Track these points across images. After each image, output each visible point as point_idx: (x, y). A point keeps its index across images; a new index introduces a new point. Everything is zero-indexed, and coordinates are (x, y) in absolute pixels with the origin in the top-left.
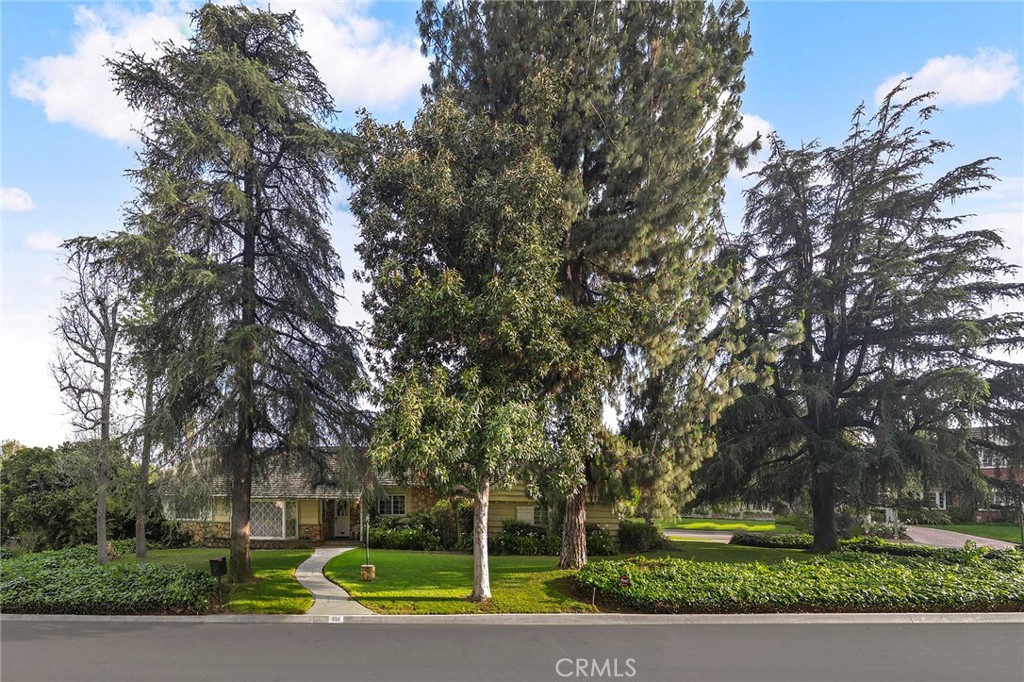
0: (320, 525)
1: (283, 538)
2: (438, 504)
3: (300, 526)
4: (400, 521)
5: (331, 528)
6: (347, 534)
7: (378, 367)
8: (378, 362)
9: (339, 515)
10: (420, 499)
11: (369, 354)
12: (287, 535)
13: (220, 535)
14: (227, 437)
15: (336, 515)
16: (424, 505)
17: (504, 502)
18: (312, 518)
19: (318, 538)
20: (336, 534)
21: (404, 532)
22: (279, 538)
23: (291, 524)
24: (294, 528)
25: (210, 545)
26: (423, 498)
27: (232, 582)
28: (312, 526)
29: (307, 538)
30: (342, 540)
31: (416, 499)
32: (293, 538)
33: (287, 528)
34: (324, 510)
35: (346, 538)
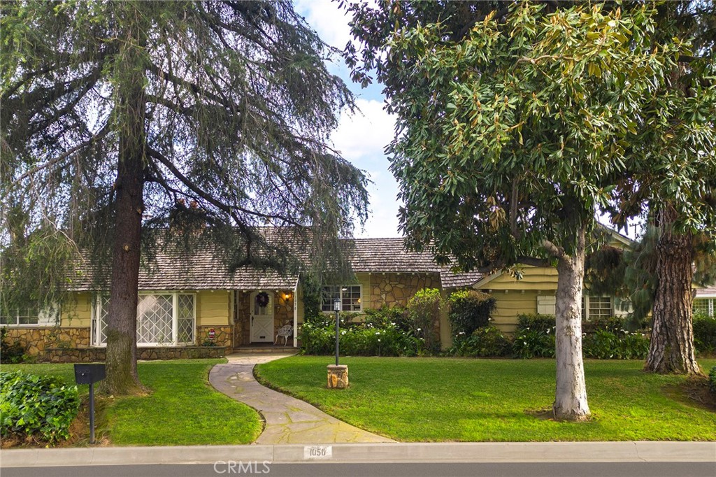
0: (231, 326)
1: (174, 344)
2: (420, 294)
3: (199, 328)
4: (354, 320)
5: (245, 332)
6: (270, 338)
7: (368, 74)
8: (368, 67)
9: (256, 313)
10: (383, 291)
11: (353, 50)
12: (179, 340)
13: (73, 346)
14: (98, 193)
15: (253, 314)
16: (389, 299)
17: (520, 291)
18: (218, 318)
19: (228, 343)
20: (252, 339)
21: (366, 333)
22: (168, 345)
23: (185, 327)
24: (190, 330)
25: (56, 359)
26: (388, 288)
27: (108, 393)
28: (219, 327)
29: (212, 344)
30: (262, 346)
31: (377, 291)
32: (190, 344)
33: (180, 330)
34: (235, 307)
35: (270, 344)
